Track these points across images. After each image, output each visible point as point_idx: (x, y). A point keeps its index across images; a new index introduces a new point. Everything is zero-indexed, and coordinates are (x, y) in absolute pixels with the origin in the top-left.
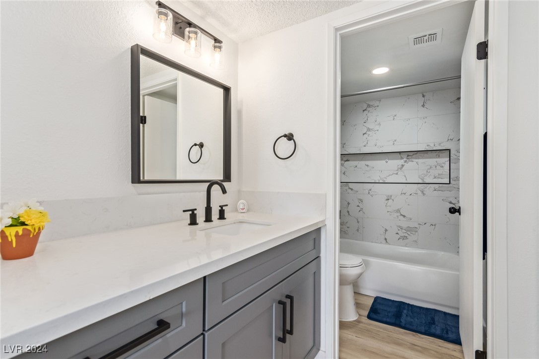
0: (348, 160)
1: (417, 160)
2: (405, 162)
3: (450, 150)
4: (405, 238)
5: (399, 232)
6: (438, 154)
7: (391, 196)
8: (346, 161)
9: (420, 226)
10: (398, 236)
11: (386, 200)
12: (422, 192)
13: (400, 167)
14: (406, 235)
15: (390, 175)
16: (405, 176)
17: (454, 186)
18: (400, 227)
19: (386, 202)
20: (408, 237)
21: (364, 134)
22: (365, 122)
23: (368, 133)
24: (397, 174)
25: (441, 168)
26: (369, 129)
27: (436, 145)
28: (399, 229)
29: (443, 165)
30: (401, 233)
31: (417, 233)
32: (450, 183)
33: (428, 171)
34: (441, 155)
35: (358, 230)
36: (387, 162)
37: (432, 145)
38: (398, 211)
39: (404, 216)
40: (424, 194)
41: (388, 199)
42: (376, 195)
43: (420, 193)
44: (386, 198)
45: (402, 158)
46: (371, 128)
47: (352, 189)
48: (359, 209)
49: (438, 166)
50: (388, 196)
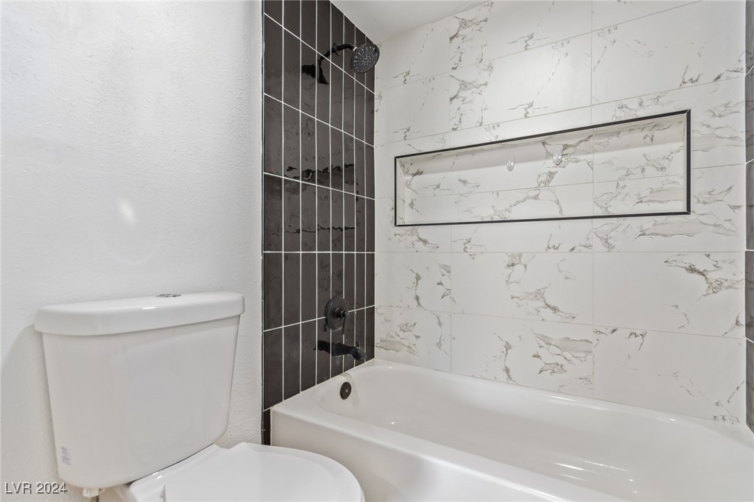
0: (419, 173)
1: (589, 157)
2: (558, 164)
3: (688, 113)
4: (557, 368)
5: (541, 352)
6: (650, 133)
7: (520, 255)
8: (415, 175)
9: (597, 336)
10: (539, 364)
11: (509, 266)
12: (606, 241)
13: (544, 178)
14: (561, 360)
15: (518, 202)
16: (558, 202)
17: (702, 218)
18: (543, 337)
19: (509, 271)
20: (566, 366)
21: (451, 99)
22: (454, 68)
23: (462, 94)
24: (536, 198)
25: (660, 173)
26: (464, 85)
27: (645, 104)
28: (542, 343)
29: (666, 163)
30: (548, 356)
31: (589, 357)
32: (688, 212)
33: (621, 184)
34: (658, 134)
35: (439, 345)
36: (510, 169)
37: (633, 104)
38: (539, 295)
39: (555, 309)
40: (610, 247)
41: (513, 265)
42: (482, 253)
43: (598, 244)
44: (507, 260)
45: (549, 155)
46: (468, 79)
47: (425, 242)
48: (442, 290)
49: (647, 168)
50: (513, 256)
